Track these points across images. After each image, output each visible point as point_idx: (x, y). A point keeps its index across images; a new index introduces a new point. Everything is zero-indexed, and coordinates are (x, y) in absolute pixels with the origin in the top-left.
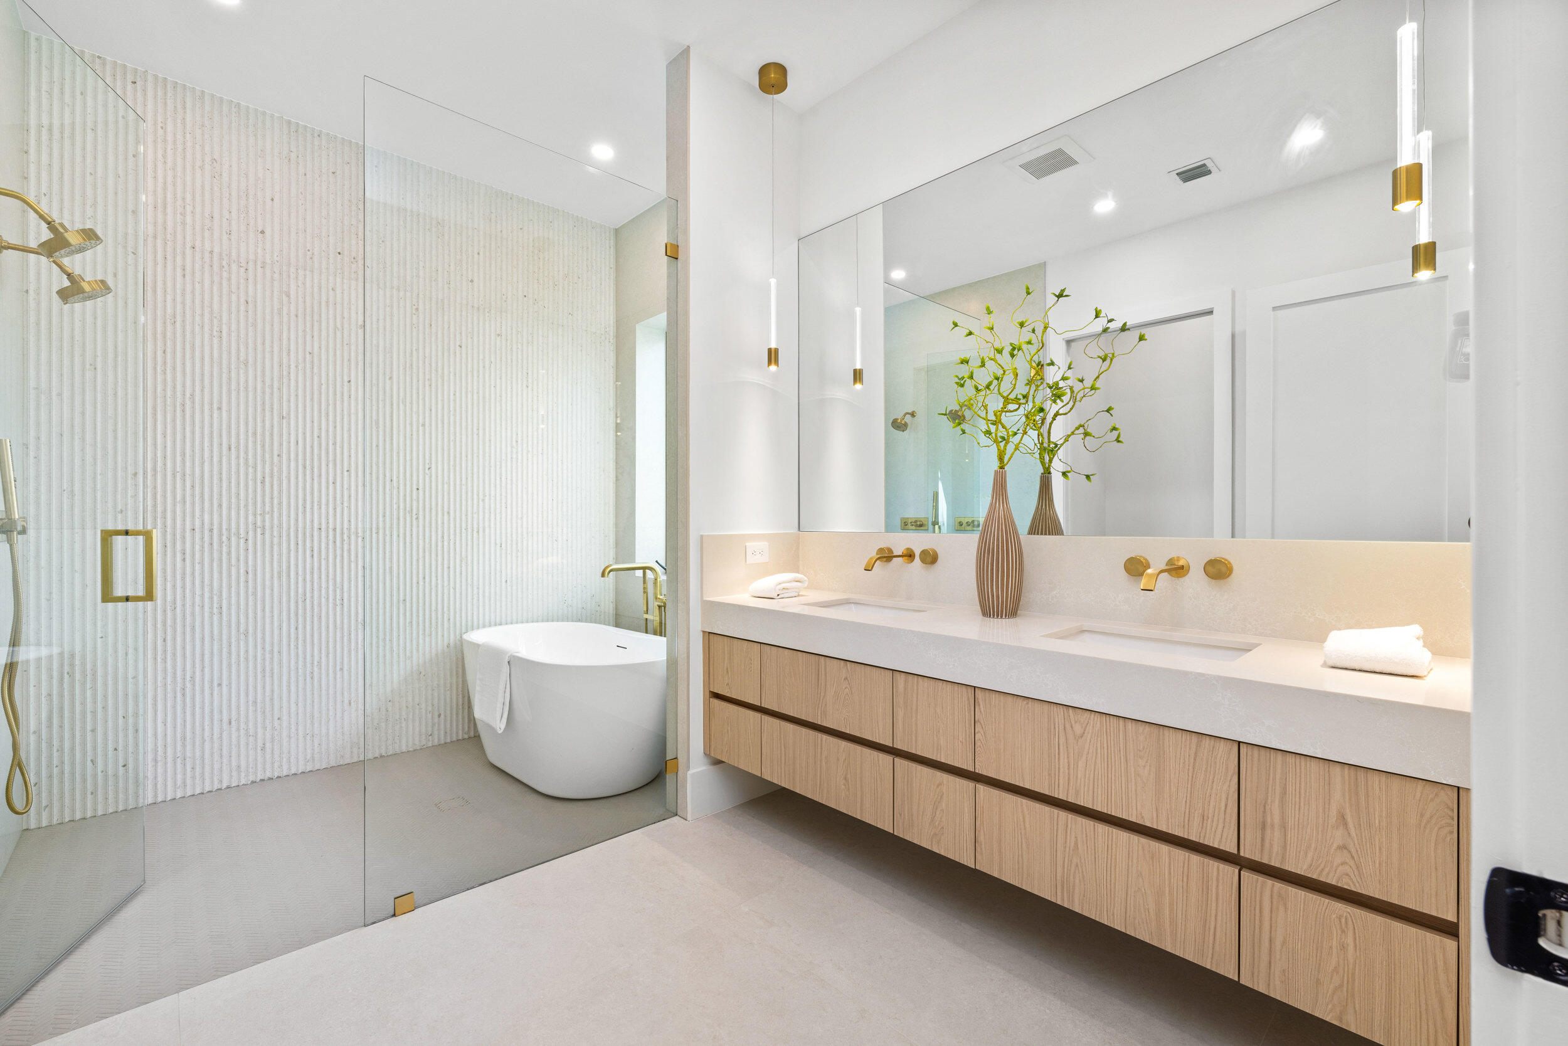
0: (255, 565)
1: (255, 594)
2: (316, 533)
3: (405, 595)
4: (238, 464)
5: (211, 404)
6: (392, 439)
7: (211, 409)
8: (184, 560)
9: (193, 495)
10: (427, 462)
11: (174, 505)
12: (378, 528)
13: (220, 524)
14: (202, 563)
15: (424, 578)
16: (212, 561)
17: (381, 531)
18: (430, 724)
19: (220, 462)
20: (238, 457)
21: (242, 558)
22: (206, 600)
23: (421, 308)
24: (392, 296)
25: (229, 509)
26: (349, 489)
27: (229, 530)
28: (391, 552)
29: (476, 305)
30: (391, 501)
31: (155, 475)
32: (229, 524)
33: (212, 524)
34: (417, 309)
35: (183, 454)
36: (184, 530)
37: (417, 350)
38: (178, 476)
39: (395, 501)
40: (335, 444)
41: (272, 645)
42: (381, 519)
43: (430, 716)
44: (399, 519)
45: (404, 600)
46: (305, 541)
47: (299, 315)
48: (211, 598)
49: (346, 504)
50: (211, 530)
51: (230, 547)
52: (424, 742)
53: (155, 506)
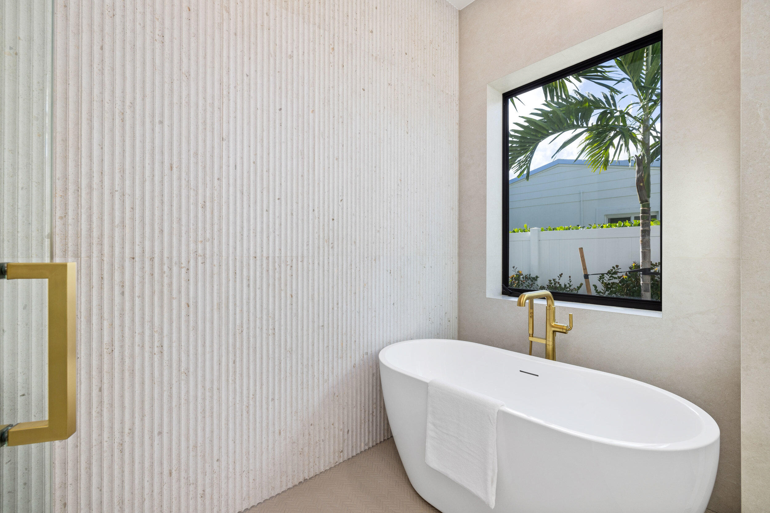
0: (196, 297)
1: (196, 328)
2: (252, 262)
3: (324, 321)
4: (180, 186)
5: (153, 116)
6: (314, 170)
7: (153, 122)
8: (123, 293)
9: (133, 219)
10: (340, 194)
11: (112, 230)
12: (303, 257)
13: (162, 252)
14: (142, 297)
15: (338, 304)
16: (153, 293)
17: (305, 259)
18: (341, 441)
19: (162, 182)
20: (180, 178)
21: (183, 290)
22: (147, 338)
23: (336, 49)
24: (314, 32)
25: (171, 234)
26: (280, 217)
27: (170, 258)
28: (313, 280)
29: (374, 55)
30: (313, 230)
31: (90, 193)
32: (171, 252)
33: (153, 252)
34: (333, 49)
35: (123, 171)
36: (123, 258)
37: (333, 87)
38: (117, 195)
39: (316, 230)
40: (268, 171)
41: (212, 382)
42: (305, 247)
43: (341, 433)
44: (319, 248)
45: (323, 326)
46: (242, 271)
47: (238, 34)
48: (152, 336)
49: (277, 233)
50: (152, 259)
51: (171, 277)
52: (337, 459)
53: (90, 230)
